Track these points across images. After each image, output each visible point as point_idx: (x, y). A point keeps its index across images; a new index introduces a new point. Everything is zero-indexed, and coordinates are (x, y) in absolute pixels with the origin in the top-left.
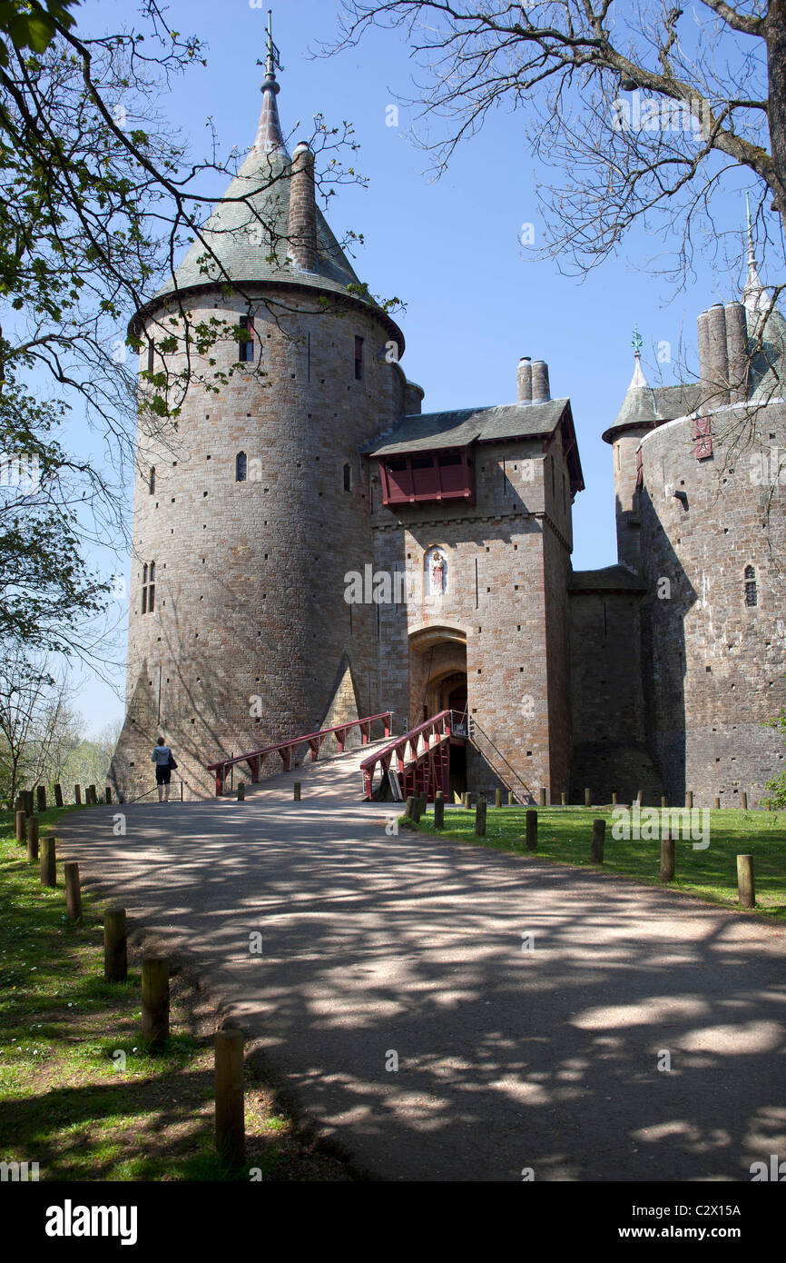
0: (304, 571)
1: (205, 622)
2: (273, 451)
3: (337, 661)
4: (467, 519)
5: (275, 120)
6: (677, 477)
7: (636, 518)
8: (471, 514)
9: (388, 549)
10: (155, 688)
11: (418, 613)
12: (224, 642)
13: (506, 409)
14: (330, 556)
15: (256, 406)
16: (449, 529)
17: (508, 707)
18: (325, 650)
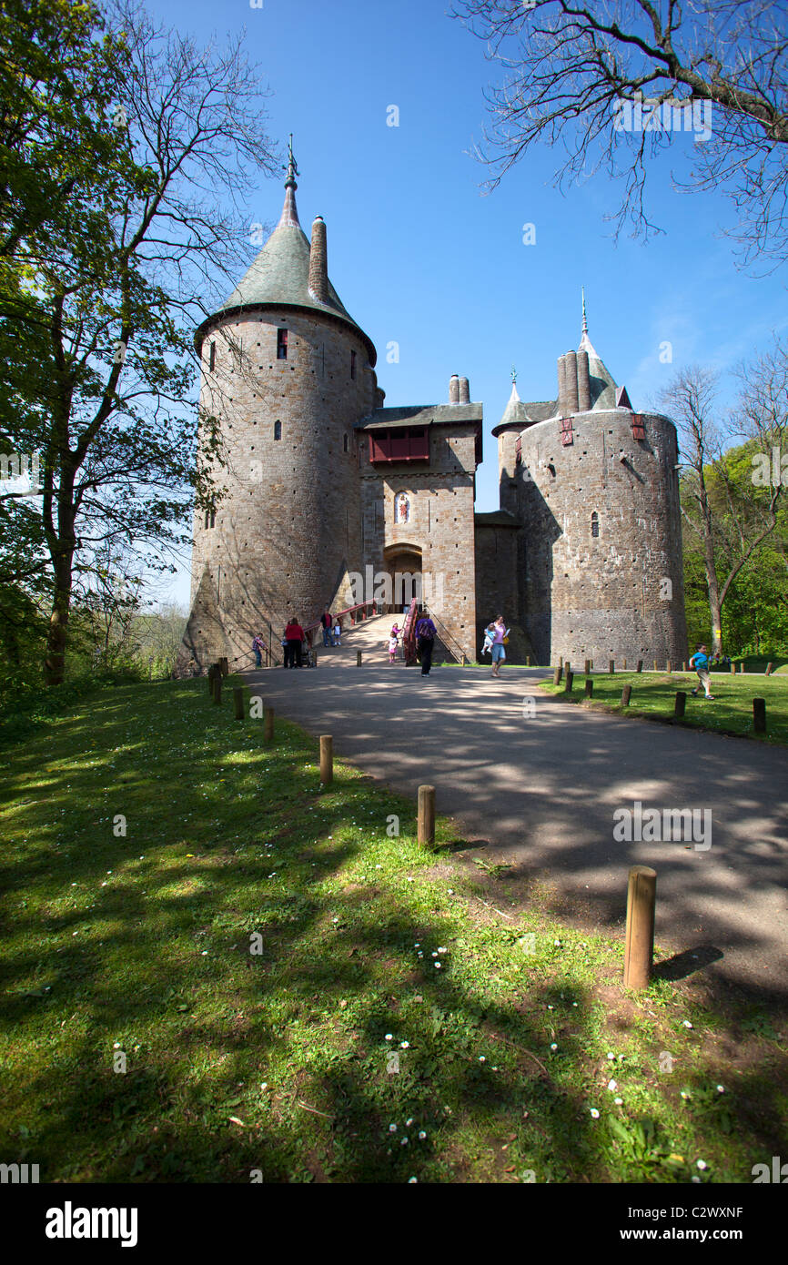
0: (319, 503)
1: (252, 536)
2: (299, 421)
3: (339, 564)
4: (424, 474)
5: (294, 206)
6: (548, 456)
7: (514, 482)
8: (426, 471)
9: (370, 492)
10: (215, 579)
11: (390, 534)
12: (265, 549)
13: (443, 407)
14: (335, 494)
15: (288, 390)
16: (410, 481)
17: (449, 596)
18: (331, 557)
